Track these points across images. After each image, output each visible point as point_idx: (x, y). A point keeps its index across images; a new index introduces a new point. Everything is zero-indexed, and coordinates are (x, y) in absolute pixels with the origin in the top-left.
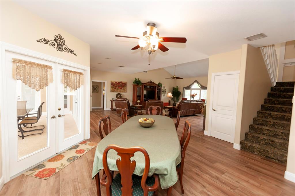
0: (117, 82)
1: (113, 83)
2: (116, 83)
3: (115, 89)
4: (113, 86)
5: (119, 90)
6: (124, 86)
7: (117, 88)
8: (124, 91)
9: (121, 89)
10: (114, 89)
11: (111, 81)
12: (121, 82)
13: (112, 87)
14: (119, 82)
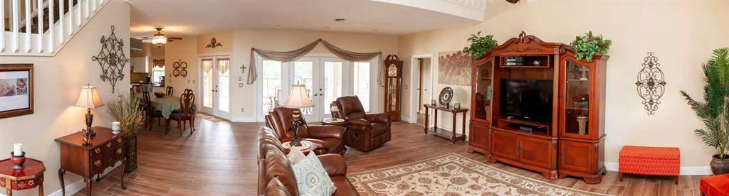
0: (451, 55)
1: (442, 57)
2: (448, 56)
3: (446, 73)
4: (443, 66)
5: (453, 78)
6: (464, 66)
7: (450, 71)
8: (465, 80)
9: (459, 74)
10: (444, 76)
11: (440, 53)
12: (459, 53)
13: (440, 70)
14: (454, 54)
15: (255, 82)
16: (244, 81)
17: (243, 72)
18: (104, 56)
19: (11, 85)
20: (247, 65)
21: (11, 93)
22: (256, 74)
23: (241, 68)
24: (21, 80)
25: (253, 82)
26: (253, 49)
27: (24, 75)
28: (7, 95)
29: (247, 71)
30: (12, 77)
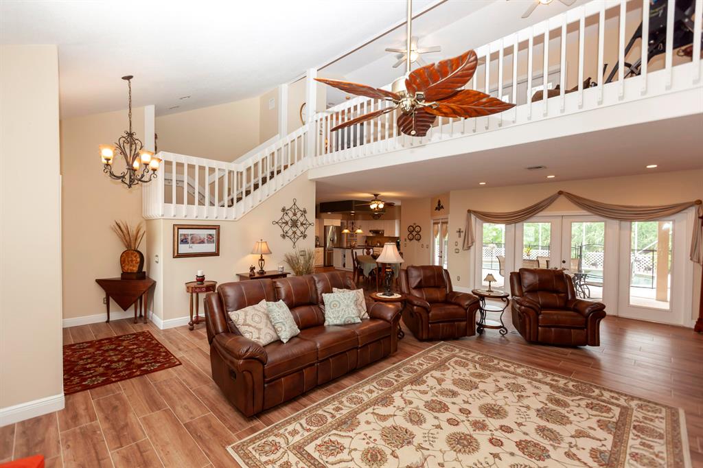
15: (472, 248)
16: (460, 246)
17: (460, 236)
18: (284, 221)
19: (202, 237)
20: (463, 229)
21: (202, 242)
22: (472, 239)
23: (457, 232)
24: (210, 235)
25: (469, 248)
26: (469, 211)
27: (213, 232)
28: (200, 243)
29: (463, 235)
30: (203, 233)
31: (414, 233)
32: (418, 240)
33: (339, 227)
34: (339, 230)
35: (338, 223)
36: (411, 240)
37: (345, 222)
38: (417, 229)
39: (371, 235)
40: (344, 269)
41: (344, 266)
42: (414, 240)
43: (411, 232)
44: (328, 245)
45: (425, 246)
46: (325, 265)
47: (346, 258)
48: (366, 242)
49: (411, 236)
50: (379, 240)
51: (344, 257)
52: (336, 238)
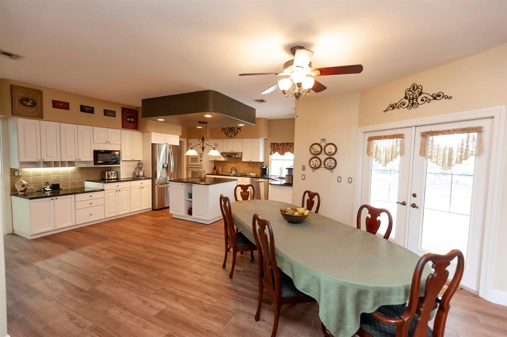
31: (323, 157)
32: (331, 169)
33: (177, 146)
34: (177, 151)
35: (175, 140)
36: (315, 168)
37: (185, 140)
38: (330, 149)
39: (223, 159)
40: (189, 218)
41: (190, 212)
42: (322, 170)
43: (316, 155)
44: (159, 175)
45: (345, 180)
46: (153, 210)
47: (193, 199)
48: (215, 168)
49: (315, 162)
50: (233, 165)
51: (190, 196)
52: (172, 164)
